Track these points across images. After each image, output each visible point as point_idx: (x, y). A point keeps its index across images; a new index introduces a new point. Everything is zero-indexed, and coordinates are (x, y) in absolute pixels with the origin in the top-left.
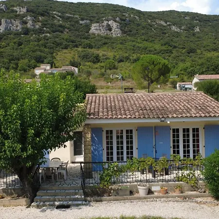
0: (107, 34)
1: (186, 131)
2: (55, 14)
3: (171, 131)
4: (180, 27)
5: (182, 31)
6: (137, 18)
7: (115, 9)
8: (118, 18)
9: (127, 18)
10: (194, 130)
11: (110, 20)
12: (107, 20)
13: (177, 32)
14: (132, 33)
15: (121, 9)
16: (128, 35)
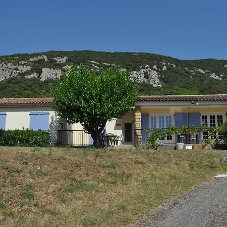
0: (144, 81)
1: (212, 117)
2: (93, 63)
3: (201, 117)
4: (218, 75)
5: (221, 79)
6: (175, 66)
7: (152, 58)
8: (155, 66)
9: (164, 65)
10: (218, 117)
11: (147, 68)
12: (143, 68)
13: (216, 79)
14: (169, 80)
15: (158, 58)
16: (165, 82)
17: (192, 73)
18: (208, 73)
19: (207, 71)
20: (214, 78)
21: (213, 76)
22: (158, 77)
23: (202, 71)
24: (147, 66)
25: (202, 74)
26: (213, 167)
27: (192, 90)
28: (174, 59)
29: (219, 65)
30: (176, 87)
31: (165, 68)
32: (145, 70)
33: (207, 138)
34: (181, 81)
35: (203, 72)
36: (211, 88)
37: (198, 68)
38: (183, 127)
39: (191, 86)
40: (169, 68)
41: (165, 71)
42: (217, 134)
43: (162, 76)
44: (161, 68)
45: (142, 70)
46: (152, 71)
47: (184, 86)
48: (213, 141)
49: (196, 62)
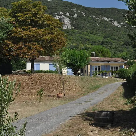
3: (111, 67)
4: (119, 23)
5: (121, 26)
6: (84, 14)
7: (65, 5)
8: (68, 13)
9: (75, 13)
10: (117, 67)
11: (61, 15)
12: (58, 15)
13: (117, 27)
14: (79, 26)
15: (70, 6)
16: (76, 28)
17: (98, 20)
18: (111, 21)
19: (110, 19)
20: (116, 25)
21: (115, 23)
22: (70, 23)
23: (106, 19)
24: (61, 13)
25: (106, 21)
26: (115, 81)
27: (98, 36)
28: (83, 7)
29: (121, 13)
30: (85, 33)
31: (76, 15)
32: (59, 17)
33: (112, 75)
34: (89, 28)
35: (108, 20)
36: (112, 34)
37: (103, 16)
38: (105, 71)
39: (97, 32)
40: (80, 16)
41: (76, 18)
42: (116, 73)
43: (73, 22)
44: (73, 16)
45: (57, 16)
46: (66, 18)
47: (91, 32)
48: (115, 76)
49: (101, 10)
